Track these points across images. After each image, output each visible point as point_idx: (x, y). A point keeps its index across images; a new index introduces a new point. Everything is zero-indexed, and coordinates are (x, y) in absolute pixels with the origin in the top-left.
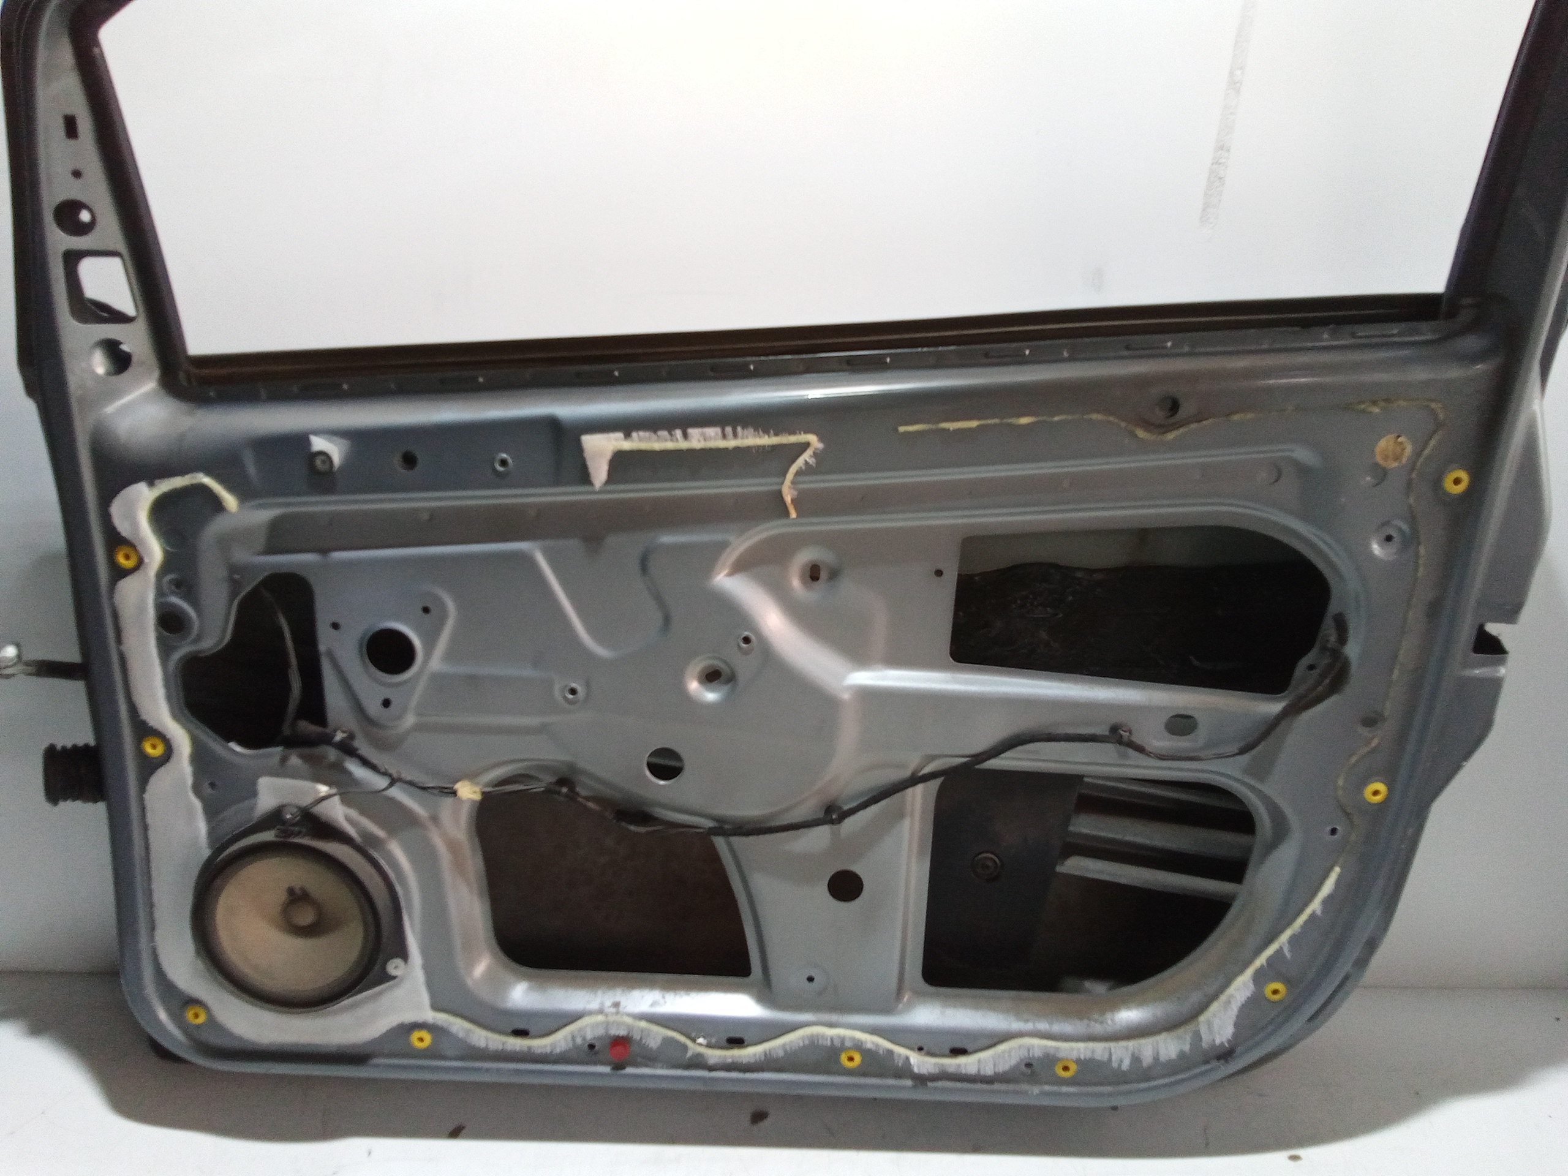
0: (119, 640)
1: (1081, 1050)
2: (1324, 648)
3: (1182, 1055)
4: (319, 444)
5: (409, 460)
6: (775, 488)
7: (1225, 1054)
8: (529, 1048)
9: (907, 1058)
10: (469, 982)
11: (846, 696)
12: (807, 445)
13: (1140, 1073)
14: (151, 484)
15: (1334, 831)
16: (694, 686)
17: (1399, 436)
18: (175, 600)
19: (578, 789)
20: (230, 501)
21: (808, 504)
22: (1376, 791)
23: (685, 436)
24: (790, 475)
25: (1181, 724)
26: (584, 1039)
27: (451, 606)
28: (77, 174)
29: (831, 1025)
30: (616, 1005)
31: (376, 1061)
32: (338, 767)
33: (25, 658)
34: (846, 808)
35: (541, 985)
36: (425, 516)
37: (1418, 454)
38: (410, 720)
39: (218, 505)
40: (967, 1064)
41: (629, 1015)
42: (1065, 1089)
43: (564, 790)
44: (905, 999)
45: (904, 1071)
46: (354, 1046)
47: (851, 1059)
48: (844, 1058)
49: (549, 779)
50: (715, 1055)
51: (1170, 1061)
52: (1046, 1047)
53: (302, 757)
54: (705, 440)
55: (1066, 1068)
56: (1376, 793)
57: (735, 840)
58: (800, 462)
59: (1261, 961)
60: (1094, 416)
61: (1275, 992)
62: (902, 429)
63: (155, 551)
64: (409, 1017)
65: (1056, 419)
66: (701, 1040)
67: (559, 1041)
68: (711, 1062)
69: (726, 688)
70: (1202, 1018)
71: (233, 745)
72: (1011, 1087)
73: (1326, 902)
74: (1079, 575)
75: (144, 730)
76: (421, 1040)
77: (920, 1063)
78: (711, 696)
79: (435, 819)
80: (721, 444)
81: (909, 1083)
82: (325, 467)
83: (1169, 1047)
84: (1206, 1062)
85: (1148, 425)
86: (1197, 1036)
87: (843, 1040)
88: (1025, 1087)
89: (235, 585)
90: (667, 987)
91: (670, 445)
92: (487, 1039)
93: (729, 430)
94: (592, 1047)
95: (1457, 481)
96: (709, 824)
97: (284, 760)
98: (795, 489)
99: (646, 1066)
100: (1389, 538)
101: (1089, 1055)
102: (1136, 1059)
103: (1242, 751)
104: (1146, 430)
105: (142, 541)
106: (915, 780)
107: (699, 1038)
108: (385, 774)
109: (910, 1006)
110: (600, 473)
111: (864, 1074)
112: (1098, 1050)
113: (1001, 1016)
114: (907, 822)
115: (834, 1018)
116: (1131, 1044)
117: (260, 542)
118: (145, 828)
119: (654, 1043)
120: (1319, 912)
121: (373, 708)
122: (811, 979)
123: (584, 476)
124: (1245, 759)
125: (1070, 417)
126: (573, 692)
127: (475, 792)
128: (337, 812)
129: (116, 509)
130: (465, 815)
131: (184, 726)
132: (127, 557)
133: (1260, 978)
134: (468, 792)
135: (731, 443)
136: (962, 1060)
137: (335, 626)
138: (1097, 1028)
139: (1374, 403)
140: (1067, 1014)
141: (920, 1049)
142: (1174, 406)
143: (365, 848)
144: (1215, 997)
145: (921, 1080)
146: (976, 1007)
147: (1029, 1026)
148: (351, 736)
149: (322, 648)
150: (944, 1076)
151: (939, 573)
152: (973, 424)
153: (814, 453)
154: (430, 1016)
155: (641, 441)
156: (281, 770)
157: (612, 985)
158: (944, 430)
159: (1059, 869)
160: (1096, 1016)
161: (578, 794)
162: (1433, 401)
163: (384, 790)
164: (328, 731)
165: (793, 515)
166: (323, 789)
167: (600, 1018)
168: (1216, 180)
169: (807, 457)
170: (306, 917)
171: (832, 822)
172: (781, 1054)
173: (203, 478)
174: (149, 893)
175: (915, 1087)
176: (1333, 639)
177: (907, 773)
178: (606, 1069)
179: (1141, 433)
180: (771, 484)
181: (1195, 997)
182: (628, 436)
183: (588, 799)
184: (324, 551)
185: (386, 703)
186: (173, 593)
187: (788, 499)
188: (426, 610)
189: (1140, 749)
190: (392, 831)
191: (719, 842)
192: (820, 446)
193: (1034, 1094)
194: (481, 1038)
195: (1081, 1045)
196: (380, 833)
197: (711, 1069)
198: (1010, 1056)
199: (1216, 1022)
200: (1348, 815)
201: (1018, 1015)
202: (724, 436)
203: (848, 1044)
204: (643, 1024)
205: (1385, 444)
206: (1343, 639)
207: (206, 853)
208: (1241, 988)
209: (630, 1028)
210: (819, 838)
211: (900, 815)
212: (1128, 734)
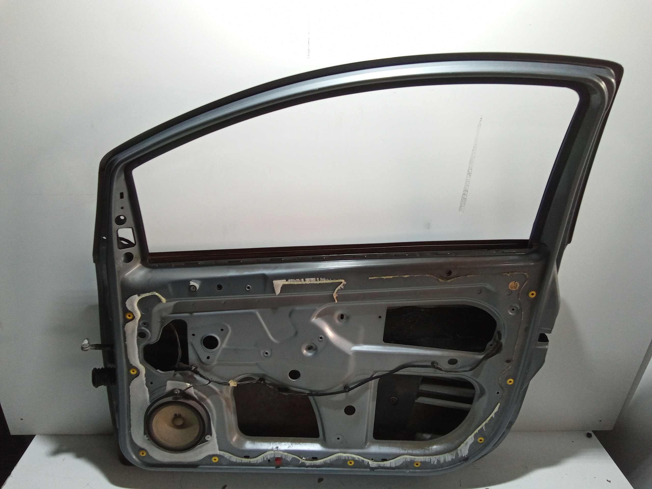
0: (125, 340)
1: (422, 459)
2: (495, 340)
3: (452, 459)
4: (192, 283)
5: (220, 287)
6: (331, 294)
7: (466, 459)
8: (250, 462)
9: (368, 462)
10: (232, 443)
11: (350, 353)
12: (341, 282)
13: (440, 465)
14: (139, 295)
15: (498, 393)
16: (305, 352)
17: (515, 282)
18: (143, 328)
19: (266, 381)
20: (164, 300)
21: (341, 298)
22: (510, 381)
23: (305, 280)
24: (336, 291)
25: (453, 362)
26: (267, 458)
27: (230, 328)
28: (122, 208)
29: (345, 453)
30: (277, 447)
31: (200, 467)
32: (192, 377)
33: (91, 344)
34: (351, 387)
35: (253, 441)
36: (223, 302)
37: (521, 286)
38: (215, 363)
39: (159, 301)
40: (387, 464)
41: (281, 451)
42: (417, 471)
43: (262, 382)
44: (368, 444)
45: (368, 466)
46: (194, 462)
47: (351, 463)
48: (348, 463)
49: (257, 379)
50: (308, 463)
51: (449, 461)
52: (411, 458)
53: (180, 374)
54: (310, 281)
55: (417, 464)
56: (510, 382)
57: (315, 397)
58: (339, 287)
59: (476, 431)
60: (427, 275)
61: (481, 440)
62: (370, 278)
63: (138, 314)
64: (211, 453)
65: (415, 276)
66: (304, 458)
67: (259, 459)
68: (307, 465)
69: (314, 352)
70: (459, 449)
71: (158, 370)
72: (401, 470)
73: (495, 414)
74: (423, 310)
75: (130, 366)
76: (215, 460)
77: (372, 464)
78: (310, 354)
79: (221, 392)
80: (316, 282)
81: (369, 470)
82: (194, 290)
83: (448, 457)
84: (460, 462)
85: (442, 278)
86: (457, 454)
87: (348, 457)
88: (405, 470)
89: (162, 323)
90: (293, 442)
91: (300, 283)
92: (236, 459)
93: (318, 279)
94: (269, 461)
95: (533, 294)
96: (308, 392)
97: (175, 375)
98: (337, 294)
99: (286, 466)
100: (513, 309)
101: (424, 460)
102: (438, 461)
103: (471, 370)
104: (441, 279)
105: (135, 312)
106: (371, 379)
107: (303, 457)
108: (207, 379)
109: (369, 446)
110: (278, 291)
111: (355, 467)
112: (427, 459)
113: (397, 449)
114: (369, 391)
115: (346, 450)
116: (437, 457)
117: (171, 310)
118: (129, 396)
119: (289, 460)
120: (494, 417)
121: (204, 359)
122: (338, 439)
123: (273, 291)
124: (472, 372)
125: (419, 275)
126: (267, 353)
127: (235, 384)
128: (192, 391)
129: (128, 303)
130: (230, 390)
131: (143, 365)
132: (129, 316)
133: (476, 436)
134: (233, 384)
135: (318, 282)
136: (385, 463)
137: (193, 335)
138: (427, 452)
139: (508, 273)
140: (418, 448)
141: (372, 459)
142: (450, 273)
143: (200, 401)
144: (463, 442)
145: (373, 469)
146: (390, 446)
147: (406, 452)
148: (196, 368)
149: (189, 341)
150: (379, 467)
151: (380, 317)
152: (391, 277)
153: (343, 285)
154: (218, 452)
155: (291, 282)
156: (173, 378)
157: (275, 441)
158: (382, 278)
159: (416, 401)
160: (426, 448)
161: (266, 383)
162: (525, 272)
163: (208, 384)
164: (189, 366)
165: (336, 302)
166: (188, 385)
167: (272, 452)
168: (464, 199)
169: (341, 286)
170: (180, 422)
171: (346, 392)
172: (329, 462)
173: (156, 293)
174: (129, 416)
175: (370, 471)
176: (497, 337)
177: (369, 376)
178: (274, 468)
179: (440, 280)
180: (330, 293)
181: (457, 442)
182: (287, 280)
183: (269, 384)
184: (191, 313)
185: (208, 358)
186: (144, 327)
187: (335, 297)
188: (222, 330)
189: (440, 369)
190: (208, 396)
191: (311, 398)
192: (345, 283)
193: (407, 472)
194: (234, 459)
195: (422, 457)
196: (204, 397)
197: (307, 467)
198: (400, 461)
199: (463, 450)
200: (502, 388)
201: (403, 449)
202: (316, 280)
203: (350, 458)
204: (286, 454)
205: (512, 284)
206: (500, 338)
207: (149, 404)
208: (470, 440)
209: (282, 455)
210: (342, 396)
211: (367, 389)
212: (437, 365)
